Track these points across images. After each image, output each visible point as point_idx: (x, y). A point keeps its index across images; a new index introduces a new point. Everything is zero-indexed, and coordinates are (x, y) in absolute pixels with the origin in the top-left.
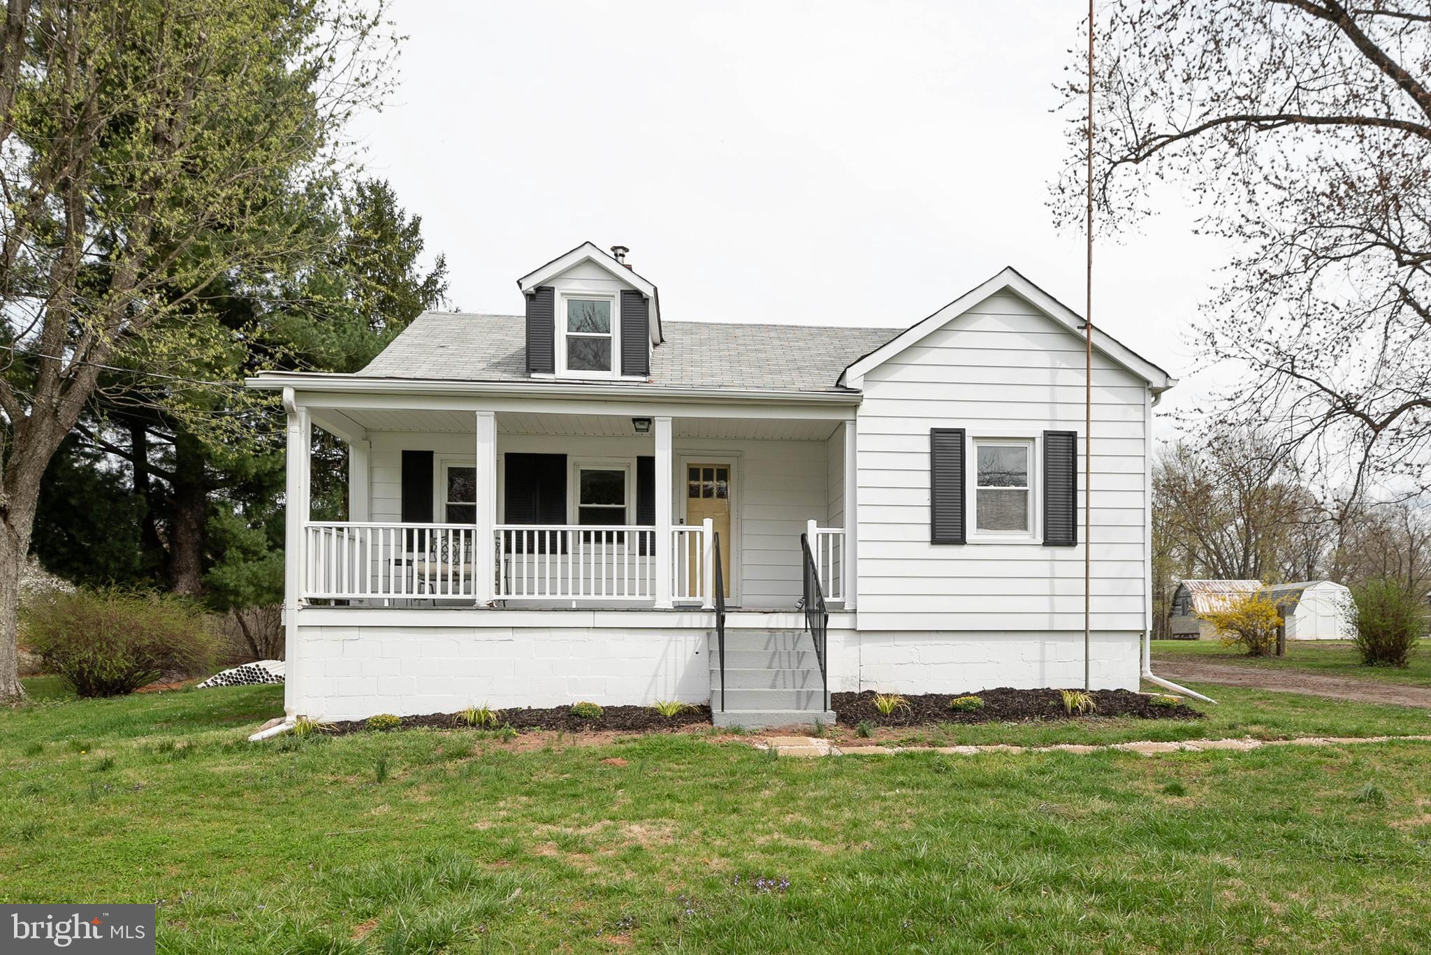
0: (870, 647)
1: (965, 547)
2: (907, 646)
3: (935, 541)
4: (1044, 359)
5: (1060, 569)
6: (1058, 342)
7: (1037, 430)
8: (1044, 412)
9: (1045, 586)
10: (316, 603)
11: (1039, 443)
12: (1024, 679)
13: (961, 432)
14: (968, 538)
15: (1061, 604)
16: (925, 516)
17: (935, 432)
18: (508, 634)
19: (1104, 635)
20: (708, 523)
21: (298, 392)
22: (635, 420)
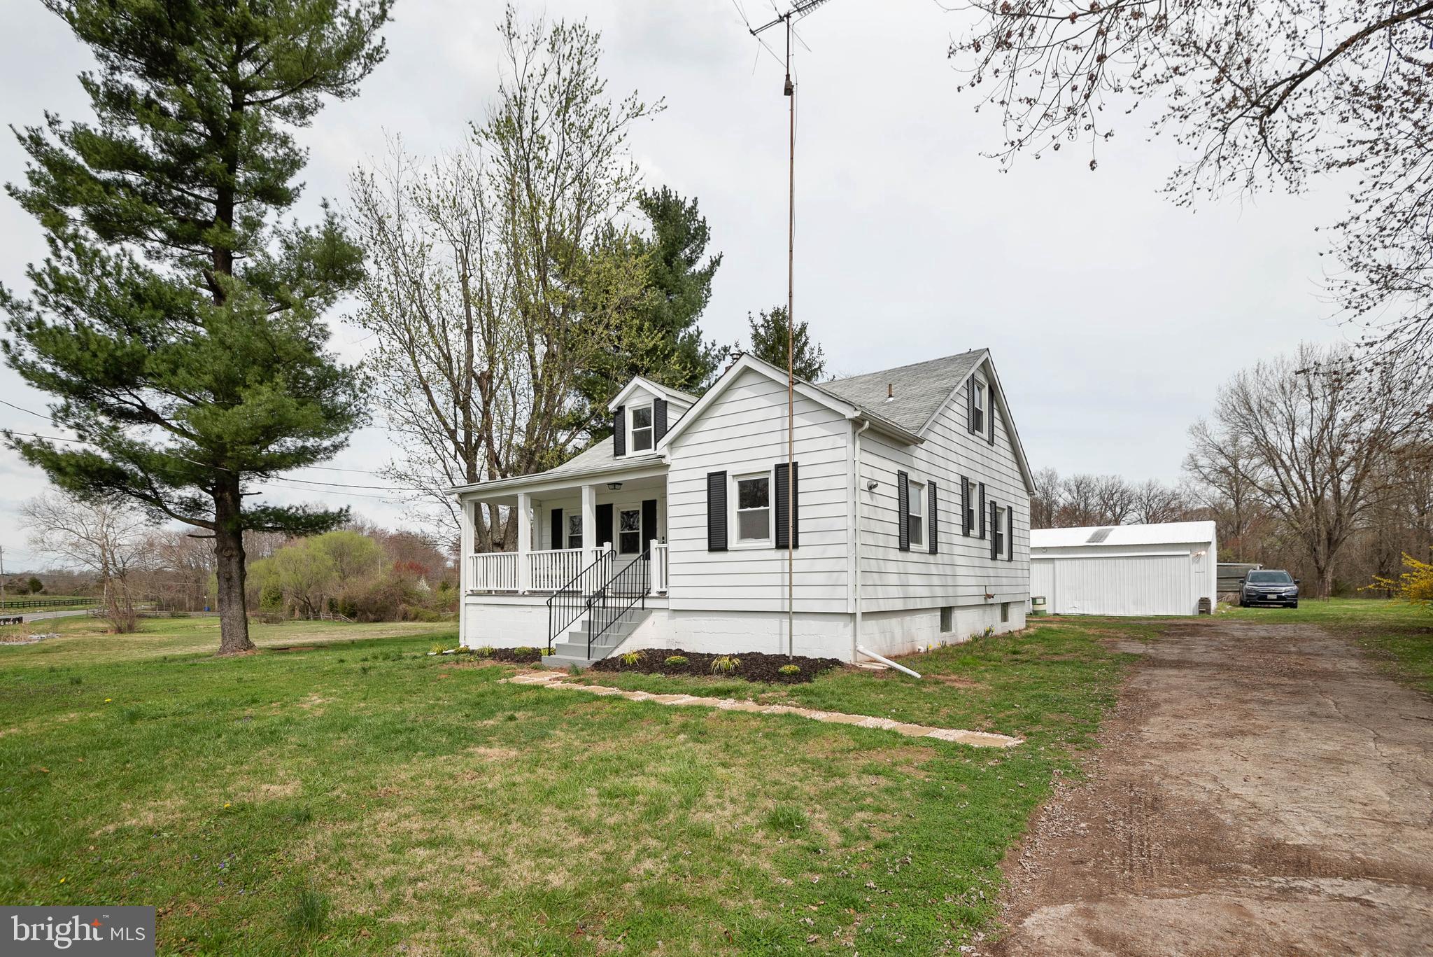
0: (681, 621)
1: (729, 553)
2: (703, 621)
3: (712, 549)
7: (770, 465)
8: (773, 451)
10: (474, 594)
11: (773, 474)
12: (769, 647)
13: (724, 473)
14: (729, 546)
16: (704, 533)
17: (710, 475)
18: (530, 609)
19: (823, 616)
22: (609, 484)
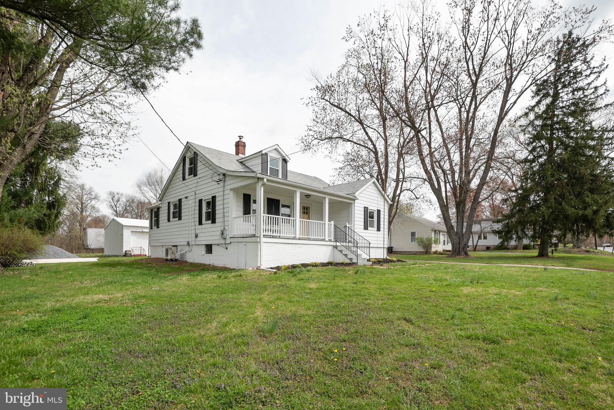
1: (368, 231)
3: (364, 229)
4: (376, 195)
5: (379, 236)
6: (378, 193)
7: (376, 209)
8: (376, 205)
9: (376, 239)
11: (376, 211)
13: (367, 208)
14: (368, 229)
15: (379, 242)
16: (363, 224)
17: (364, 207)
20: (333, 222)
21: (267, 180)
